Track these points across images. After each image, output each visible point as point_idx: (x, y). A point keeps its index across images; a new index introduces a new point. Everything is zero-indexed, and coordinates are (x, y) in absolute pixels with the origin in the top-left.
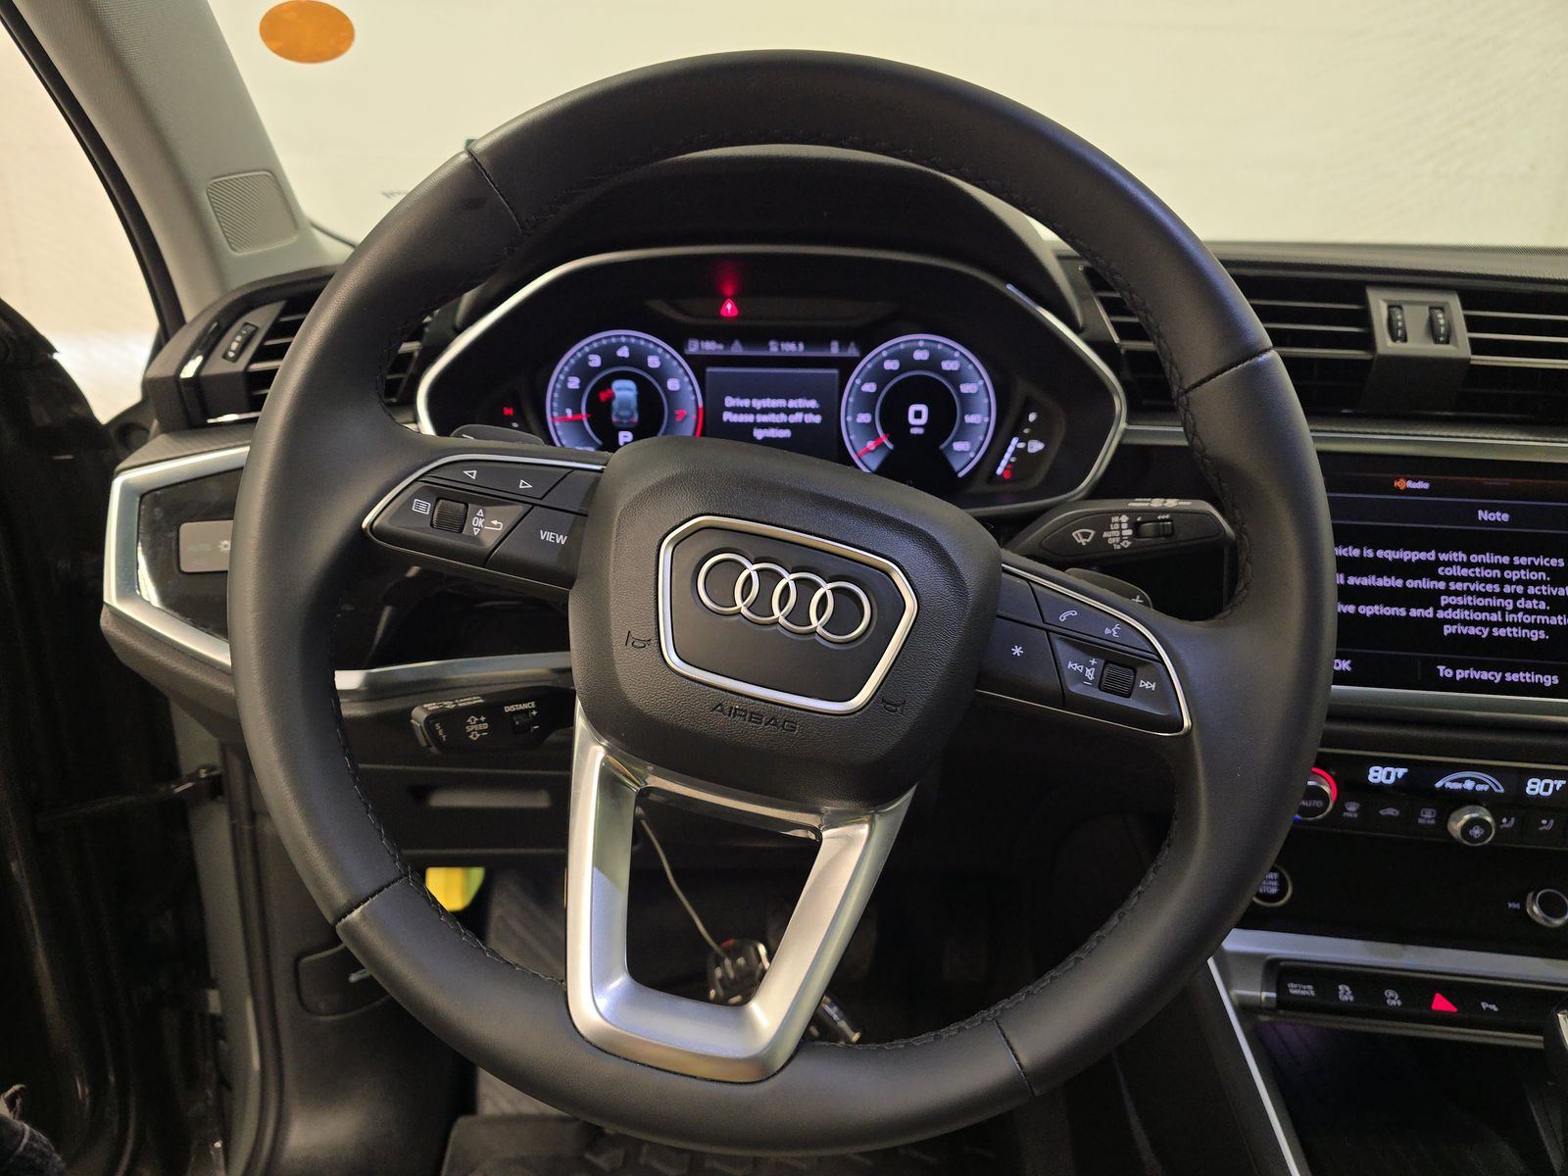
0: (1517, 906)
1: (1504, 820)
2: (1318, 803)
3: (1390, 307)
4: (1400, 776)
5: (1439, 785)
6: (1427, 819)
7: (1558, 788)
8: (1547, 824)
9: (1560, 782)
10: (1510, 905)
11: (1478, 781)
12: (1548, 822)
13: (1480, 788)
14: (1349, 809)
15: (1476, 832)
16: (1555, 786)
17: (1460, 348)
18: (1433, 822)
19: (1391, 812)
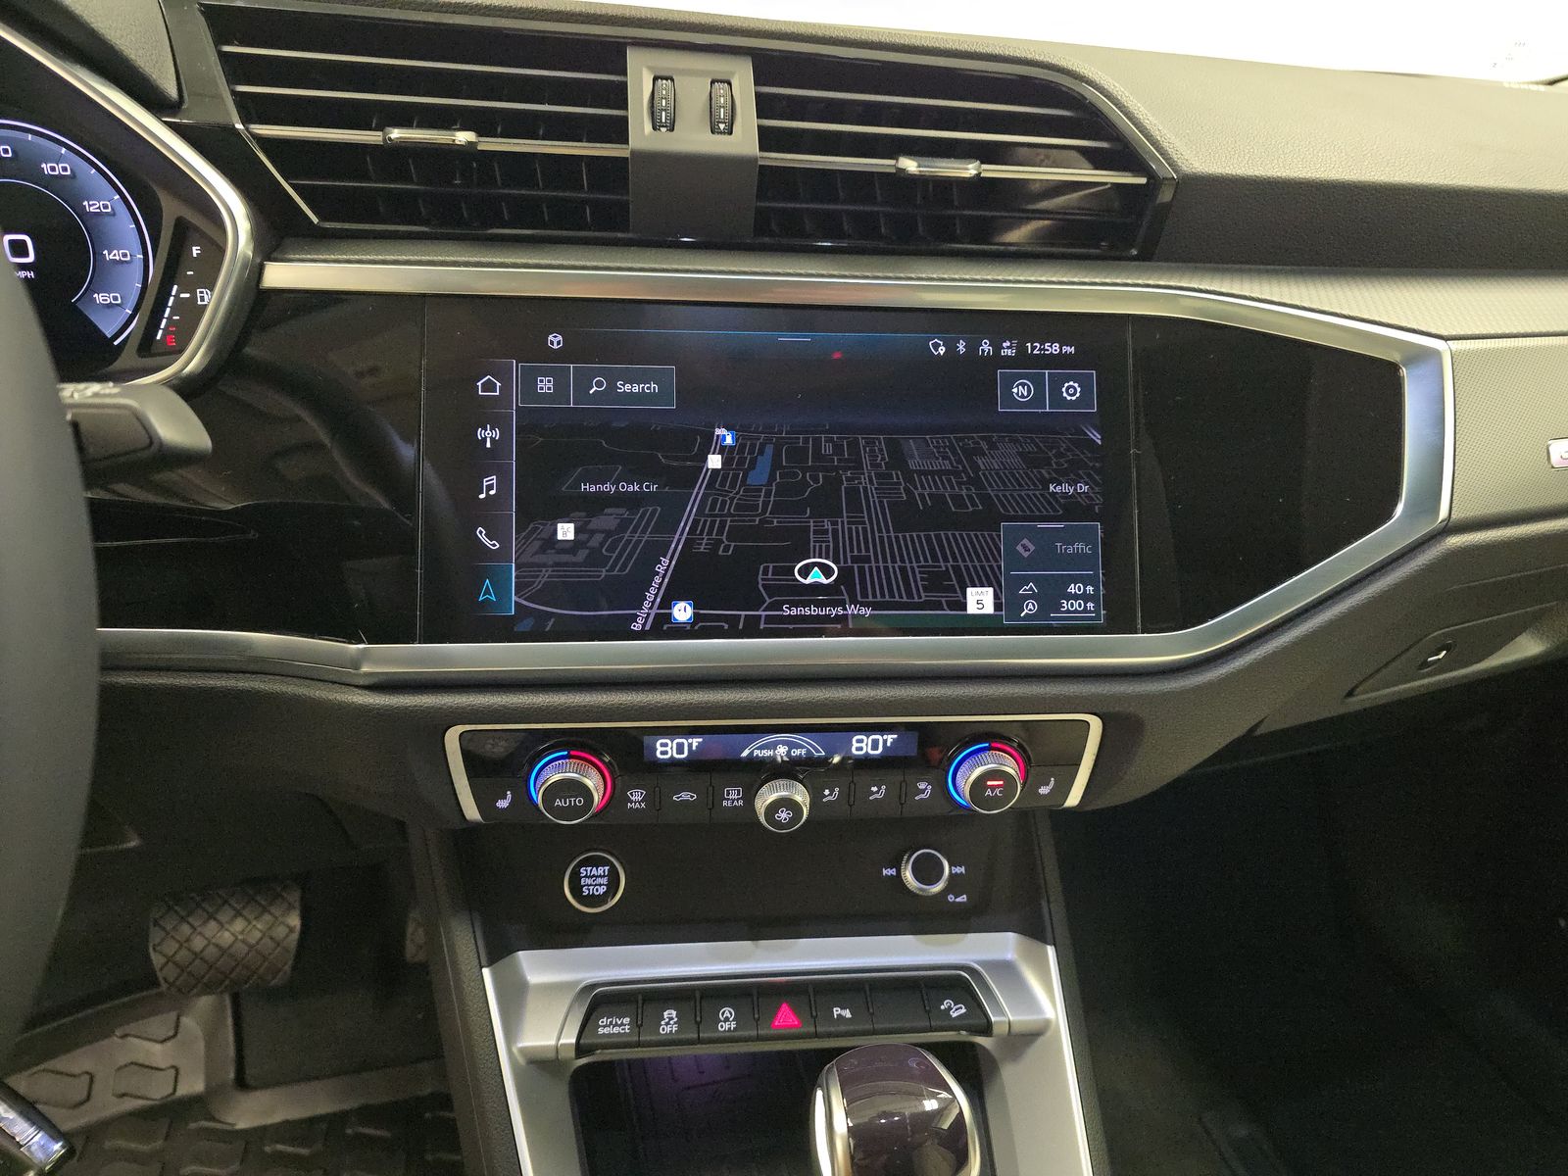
0: (892, 872)
1: (827, 792)
2: (579, 801)
3: (655, 79)
4: (695, 745)
5: (745, 754)
6: (733, 800)
7: (889, 744)
8: (877, 792)
9: (890, 736)
10: (885, 872)
11: (791, 745)
12: (880, 789)
13: (795, 752)
14: (633, 798)
15: (783, 815)
16: (885, 741)
17: (743, 140)
18: (741, 803)
19: (686, 796)
